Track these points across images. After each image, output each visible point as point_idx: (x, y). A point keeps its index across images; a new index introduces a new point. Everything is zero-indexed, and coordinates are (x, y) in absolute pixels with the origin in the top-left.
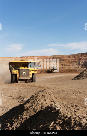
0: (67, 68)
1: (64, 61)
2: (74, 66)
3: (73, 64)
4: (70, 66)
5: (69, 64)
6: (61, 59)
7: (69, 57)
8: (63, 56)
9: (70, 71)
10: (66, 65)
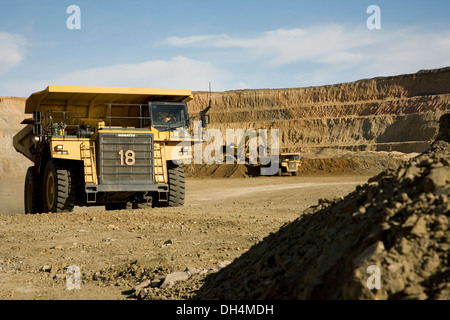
0: (308, 151)
1: (291, 117)
2: (340, 143)
3: (334, 132)
4: (322, 144)
5: (314, 133)
6: (276, 107)
7: (316, 99)
8: (286, 93)
9: (321, 168)
10: (301, 138)
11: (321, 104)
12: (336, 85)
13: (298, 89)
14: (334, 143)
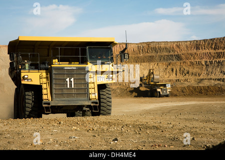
0: (192, 81)
1: (181, 59)
2: (213, 76)
3: (210, 69)
4: (202, 77)
5: (196, 70)
6: (172, 53)
7: (198, 48)
8: (178, 44)
9: (200, 92)
10: (188, 73)
11: (201, 51)
12: (211, 39)
13: (186, 42)
14: (209, 76)
